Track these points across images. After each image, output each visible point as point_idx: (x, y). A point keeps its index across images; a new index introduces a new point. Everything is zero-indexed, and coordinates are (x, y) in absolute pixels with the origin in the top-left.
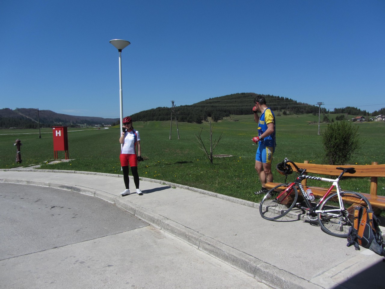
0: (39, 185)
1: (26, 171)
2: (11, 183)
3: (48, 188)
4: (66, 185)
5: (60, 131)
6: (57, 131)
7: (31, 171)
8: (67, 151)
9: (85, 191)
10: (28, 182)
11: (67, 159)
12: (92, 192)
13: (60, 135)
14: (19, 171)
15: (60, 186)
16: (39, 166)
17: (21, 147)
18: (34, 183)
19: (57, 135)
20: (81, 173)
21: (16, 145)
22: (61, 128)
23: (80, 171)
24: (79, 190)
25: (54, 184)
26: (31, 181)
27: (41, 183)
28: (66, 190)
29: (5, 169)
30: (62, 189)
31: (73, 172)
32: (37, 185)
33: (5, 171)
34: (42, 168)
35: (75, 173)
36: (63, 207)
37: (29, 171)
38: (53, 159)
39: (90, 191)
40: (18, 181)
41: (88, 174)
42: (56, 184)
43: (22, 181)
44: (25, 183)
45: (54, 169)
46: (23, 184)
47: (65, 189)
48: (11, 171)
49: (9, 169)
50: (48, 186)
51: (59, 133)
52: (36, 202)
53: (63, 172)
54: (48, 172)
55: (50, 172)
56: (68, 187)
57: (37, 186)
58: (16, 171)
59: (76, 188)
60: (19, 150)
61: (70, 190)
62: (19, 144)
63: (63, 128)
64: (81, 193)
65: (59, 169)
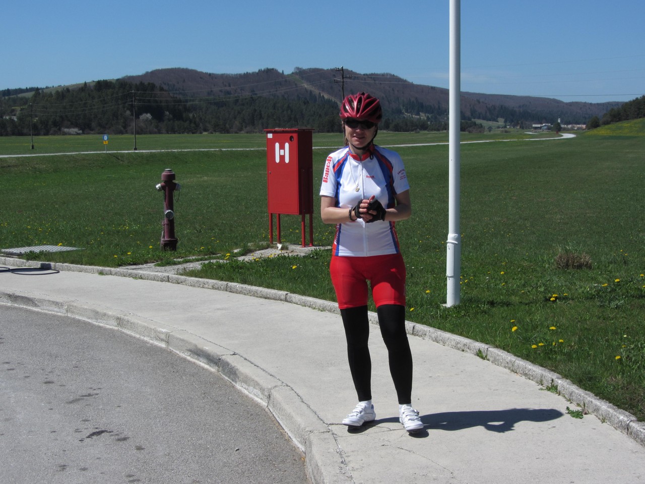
0: (142, 338)
1: (154, 279)
2: (80, 318)
3: (161, 349)
4: (208, 348)
5: (287, 145)
6: (277, 145)
7: (168, 280)
8: (307, 216)
9: (247, 380)
10: (120, 321)
11: (305, 245)
12: (262, 390)
13: (287, 160)
14: (136, 277)
15: (190, 350)
16: (197, 266)
17: (176, 193)
18: (132, 326)
19: (277, 160)
20: (304, 305)
21: (163, 188)
22: (291, 135)
23: (303, 293)
24: (232, 372)
25: (177, 339)
26: (126, 318)
27: (147, 330)
28: (206, 366)
29: (101, 268)
30: (196, 361)
31: (283, 297)
32: (138, 336)
33: (101, 273)
34: (207, 272)
35: (286, 300)
36: (125, 439)
37: (162, 281)
38: (264, 243)
39: (258, 384)
40: (97, 314)
41: (323, 310)
42: (183, 340)
43: (105, 315)
44: (111, 325)
45: (232, 280)
46: (108, 327)
47: (202, 363)
48: (116, 274)
49: (113, 269)
50: (163, 345)
51: (283, 152)
52: (71, 402)
53: (255, 294)
54: (213, 288)
55: (218, 289)
56: (210, 358)
57: (139, 339)
58: (130, 275)
59: (228, 364)
60: (170, 206)
61: (213, 369)
62: (170, 185)
63: (295, 136)
64: (238, 386)
65: (244, 282)
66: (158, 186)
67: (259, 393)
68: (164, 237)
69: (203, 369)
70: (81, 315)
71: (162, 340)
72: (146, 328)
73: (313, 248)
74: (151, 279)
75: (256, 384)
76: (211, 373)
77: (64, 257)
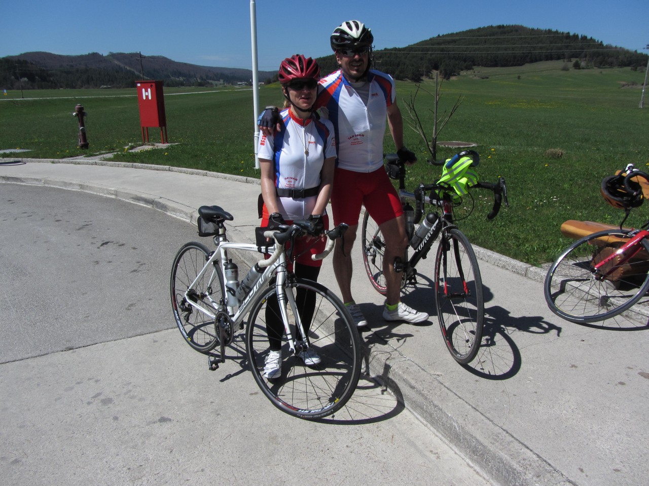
0: (98, 194)
1: (87, 164)
2: (55, 187)
3: (113, 199)
4: (144, 196)
5: (149, 90)
6: (143, 90)
7: (96, 164)
8: (164, 128)
9: (174, 210)
10: (81, 186)
11: (164, 143)
12: (186, 214)
13: (150, 98)
14: (75, 163)
15: (132, 198)
16: (110, 155)
17: (85, 118)
18: (91, 188)
19: (144, 98)
20: (181, 172)
21: (77, 115)
22: (150, 84)
23: (179, 166)
24: (164, 207)
25: (123, 192)
26: (86, 184)
27: (102, 190)
28: (145, 205)
29: (52, 160)
30: (138, 203)
31: (167, 169)
32: (95, 193)
33: (53, 162)
34: (117, 159)
35: (169, 170)
36: (123, 245)
37: (92, 164)
38: (141, 143)
39: (183, 211)
40: (65, 184)
41: (192, 174)
42: (127, 193)
43: (71, 184)
44: (76, 189)
45: (135, 162)
46: (74, 190)
47: (142, 204)
48: (62, 162)
49: (60, 160)
50: (113, 197)
51: (147, 94)
52: (79, 229)
53: (151, 169)
54: (124, 166)
55: (127, 167)
56: (147, 201)
57: (96, 195)
58: (72, 163)
59: (160, 203)
60: (83, 125)
61: (149, 207)
62: (81, 113)
63: (154, 84)
64: (169, 214)
65: (142, 162)
66: (74, 114)
67: (184, 216)
68: (80, 142)
69: (144, 207)
70: (54, 185)
71: (112, 194)
72: (100, 189)
73: (169, 144)
74: (85, 164)
75: (181, 212)
76: (149, 209)
77: (26, 155)
